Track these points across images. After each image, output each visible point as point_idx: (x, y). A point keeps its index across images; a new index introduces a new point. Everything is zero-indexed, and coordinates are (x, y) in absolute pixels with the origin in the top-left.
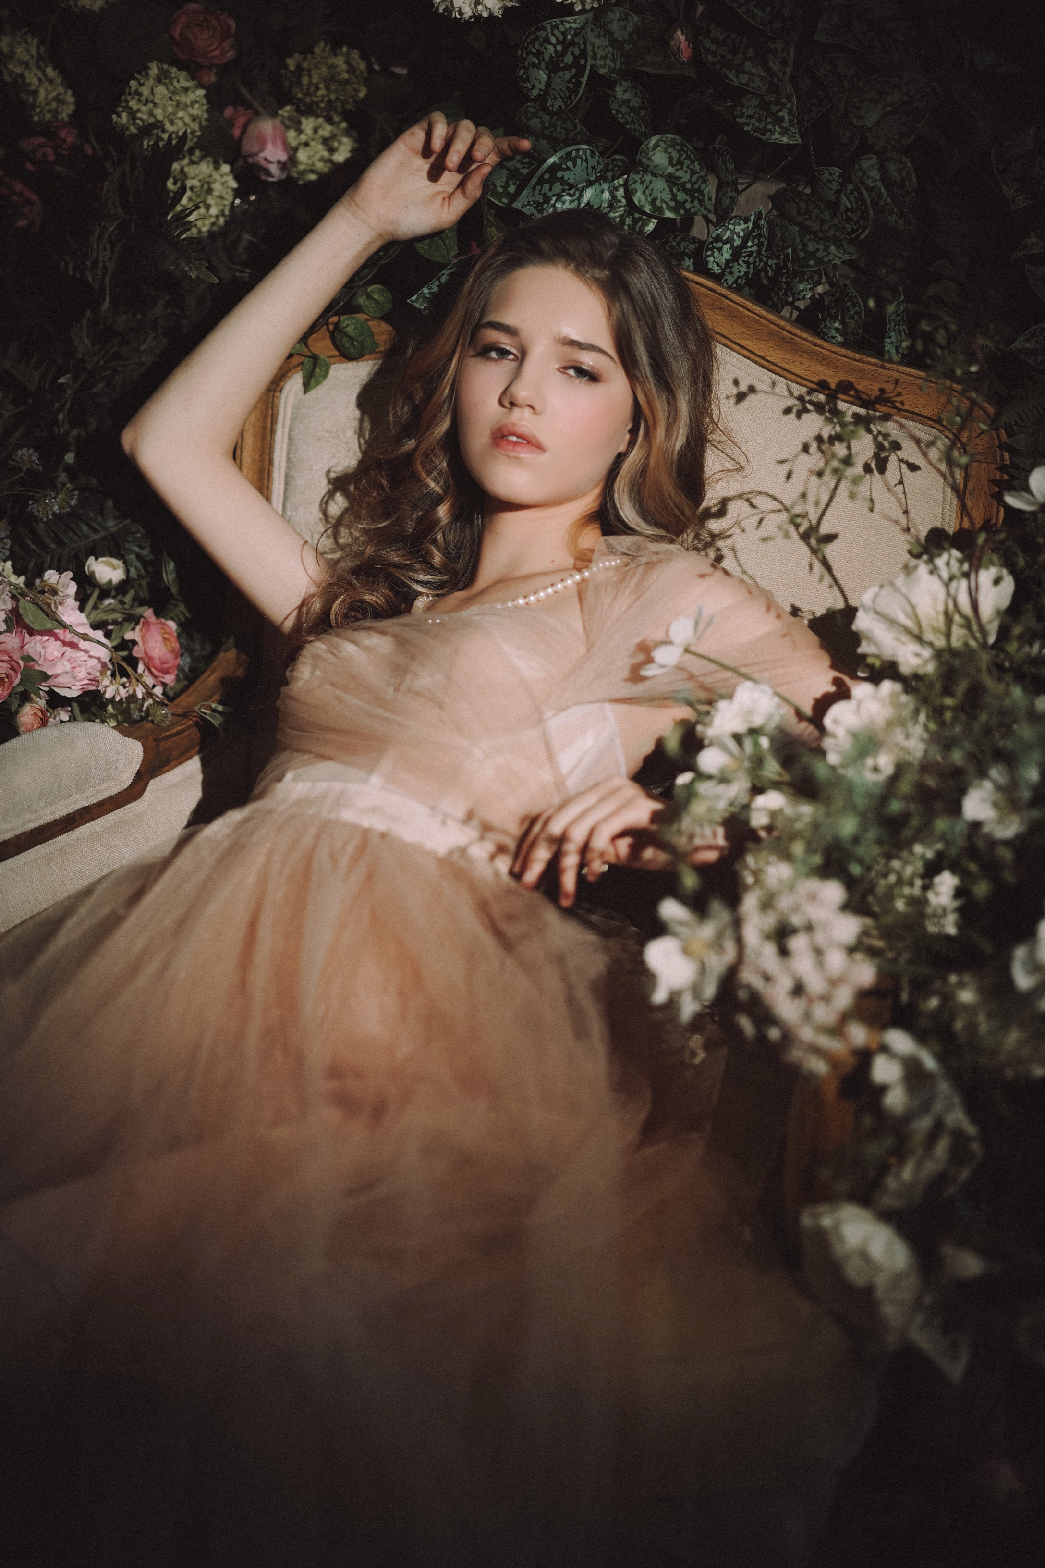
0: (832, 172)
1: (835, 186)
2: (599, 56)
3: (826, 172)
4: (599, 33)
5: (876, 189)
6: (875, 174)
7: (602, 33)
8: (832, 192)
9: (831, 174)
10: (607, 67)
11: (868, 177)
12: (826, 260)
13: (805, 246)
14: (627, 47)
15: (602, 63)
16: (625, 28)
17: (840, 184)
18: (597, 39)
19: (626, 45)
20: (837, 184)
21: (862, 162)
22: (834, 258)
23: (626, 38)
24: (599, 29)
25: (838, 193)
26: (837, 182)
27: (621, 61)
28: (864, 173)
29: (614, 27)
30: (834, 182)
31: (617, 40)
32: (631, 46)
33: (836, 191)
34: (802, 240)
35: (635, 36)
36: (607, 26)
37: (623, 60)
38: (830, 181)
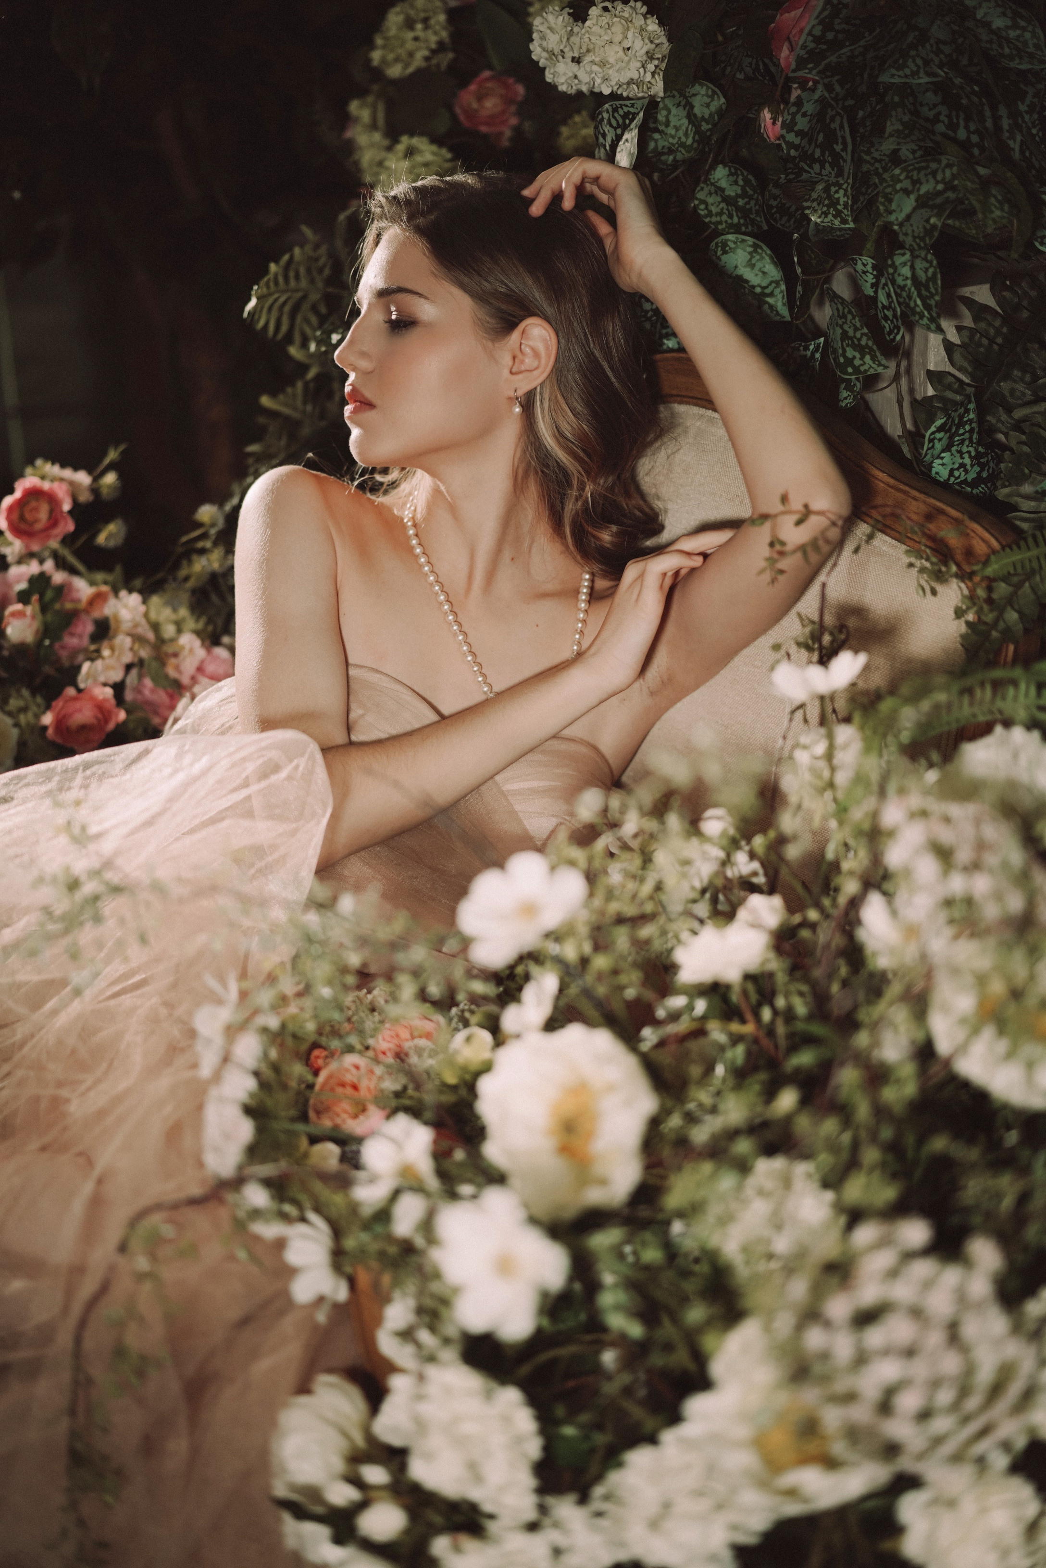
0: (865, 262)
1: (870, 278)
2: (672, 124)
3: (859, 262)
4: (680, 102)
5: (906, 289)
6: (906, 271)
7: (683, 103)
8: (869, 285)
9: (864, 265)
10: (677, 139)
11: (899, 275)
12: (862, 369)
13: (844, 351)
14: (705, 127)
15: (673, 132)
16: (708, 105)
17: (875, 277)
18: (675, 107)
19: (703, 123)
20: (872, 277)
21: (896, 258)
22: (869, 369)
23: (707, 116)
24: (682, 98)
25: (875, 286)
26: (871, 274)
27: (694, 138)
28: (896, 269)
29: (697, 102)
30: (868, 274)
31: (695, 115)
32: (710, 126)
33: (873, 285)
34: (842, 344)
35: (716, 117)
36: (691, 97)
37: (697, 137)
38: (864, 272)
